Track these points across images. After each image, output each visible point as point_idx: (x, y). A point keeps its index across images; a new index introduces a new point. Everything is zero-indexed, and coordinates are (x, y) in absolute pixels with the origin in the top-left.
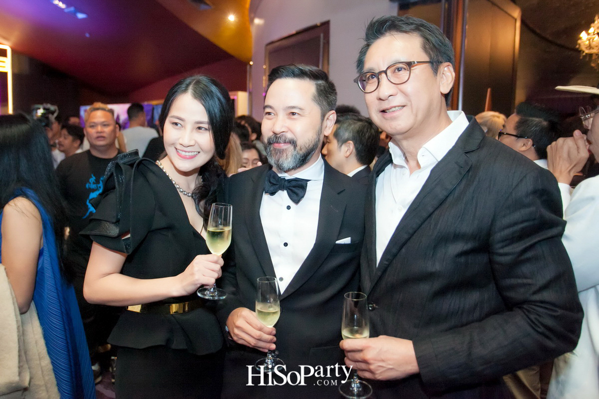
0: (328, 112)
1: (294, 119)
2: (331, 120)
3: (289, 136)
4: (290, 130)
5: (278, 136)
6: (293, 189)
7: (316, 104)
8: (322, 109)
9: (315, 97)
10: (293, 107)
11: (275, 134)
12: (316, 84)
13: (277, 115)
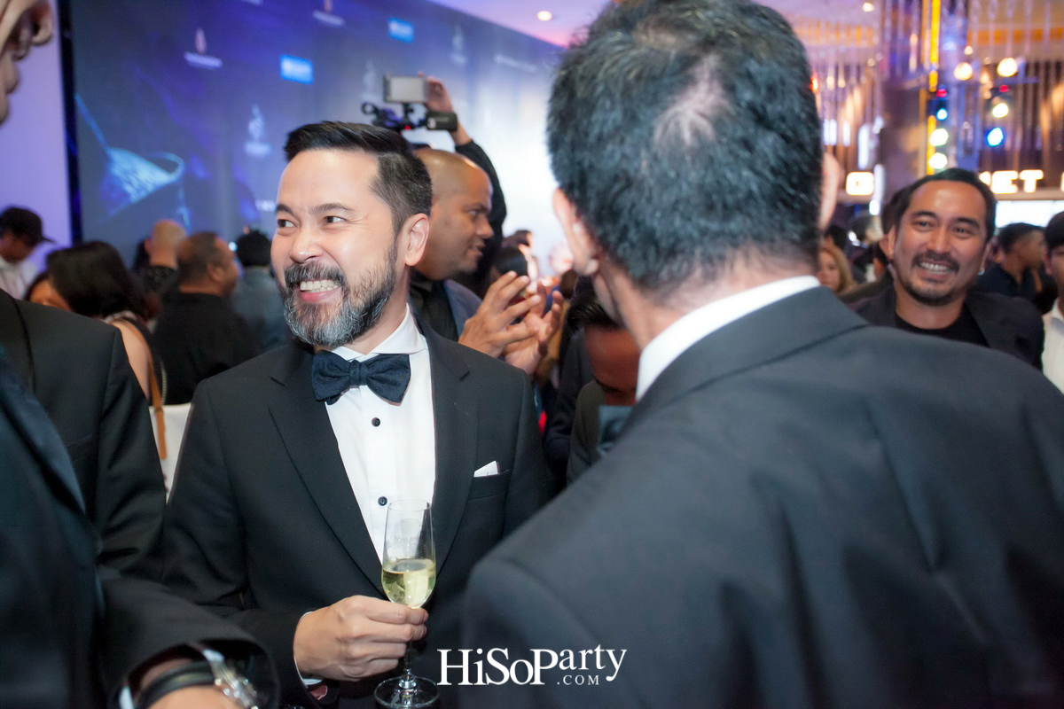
0: (410, 216)
1: (333, 229)
2: (420, 234)
3: (327, 263)
4: (327, 252)
5: (303, 265)
6: (383, 375)
7: (379, 198)
8: (394, 210)
9: (376, 184)
10: (332, 206)
11: (297, 262)
12: (380, 159)
13: (301, 225)
